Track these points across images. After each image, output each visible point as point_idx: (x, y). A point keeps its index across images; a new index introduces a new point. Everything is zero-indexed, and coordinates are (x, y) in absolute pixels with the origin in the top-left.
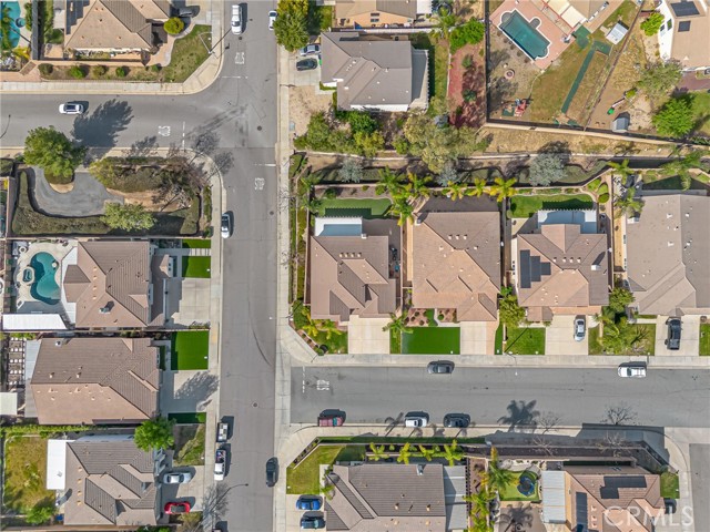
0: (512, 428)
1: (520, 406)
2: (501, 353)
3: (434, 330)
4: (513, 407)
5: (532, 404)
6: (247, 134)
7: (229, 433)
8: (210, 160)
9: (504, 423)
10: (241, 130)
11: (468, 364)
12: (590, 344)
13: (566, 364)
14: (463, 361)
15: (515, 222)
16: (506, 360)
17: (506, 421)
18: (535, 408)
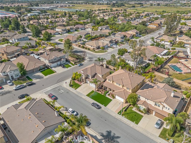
0: (102, 139)
1: (112, 134)
2: (120, 114)
3: (104, 97)
4: (109, 133)
5: (118, 137)
9: (101, 135)
11: (106, 111)
12: (161, 133)
13: (145, 133)
14: (105, 109)
16: (120, 117)
17: (102, 135)
18: (118, 140)
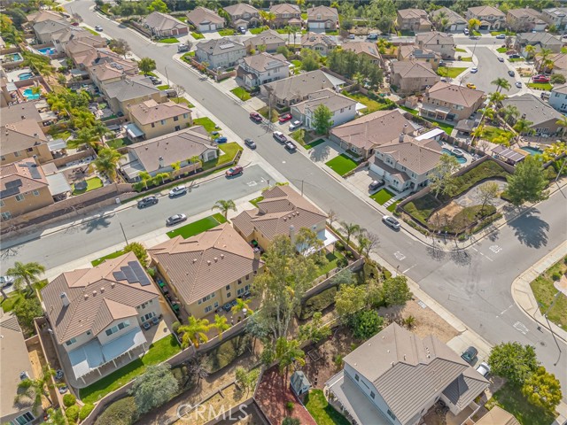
6: (445, 279)
7: (288, 148)
8: (446, 250)
10: (452, 279)
15: (165, 330)
